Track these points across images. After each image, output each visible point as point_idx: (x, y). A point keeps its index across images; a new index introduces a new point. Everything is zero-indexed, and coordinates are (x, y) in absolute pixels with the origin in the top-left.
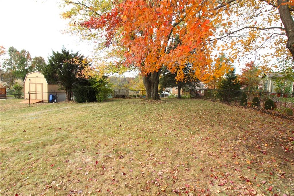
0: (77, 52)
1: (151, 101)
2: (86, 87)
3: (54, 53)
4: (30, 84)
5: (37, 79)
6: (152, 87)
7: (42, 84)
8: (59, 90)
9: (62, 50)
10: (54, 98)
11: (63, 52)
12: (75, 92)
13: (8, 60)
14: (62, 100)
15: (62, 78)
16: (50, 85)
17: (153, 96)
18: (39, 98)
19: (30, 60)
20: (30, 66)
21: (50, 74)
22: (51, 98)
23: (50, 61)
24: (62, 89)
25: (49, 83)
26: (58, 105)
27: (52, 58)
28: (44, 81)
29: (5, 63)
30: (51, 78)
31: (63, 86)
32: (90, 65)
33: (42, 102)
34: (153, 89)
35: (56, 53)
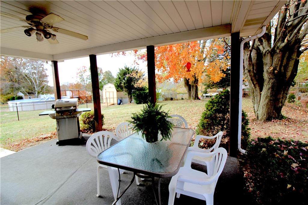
0: (134, 67)
1: (191, 101)
2: (142, 92)
3: (120, 69)
4: (106, 92)
5: (110, 88)
6: (191, 89)
7: (113, 92)
8: (124, 95)
9: (125, 67)
10: (121, 101)
11: (125, 68)
12: (134, 96)
13: (88, 76)
14: (126, 103)
15: (125, 87)
16: (118, 92)
17: (193, 97)
18: (112, 102)
19: (102, 74)
20: (102, 78)
21: (119, 84)
22: (119, 102)
23: (118, 75)
24: (126, 95)
25: (117, 91)
26: (124, 106)
27: (119, 73)
28: (114, 90)
29: (87, 78)
30: (119, 87)
31: (126, 93)
32: (144, 75)
33: (113, 104)
34: (193, 91)
35: (121, 70)
